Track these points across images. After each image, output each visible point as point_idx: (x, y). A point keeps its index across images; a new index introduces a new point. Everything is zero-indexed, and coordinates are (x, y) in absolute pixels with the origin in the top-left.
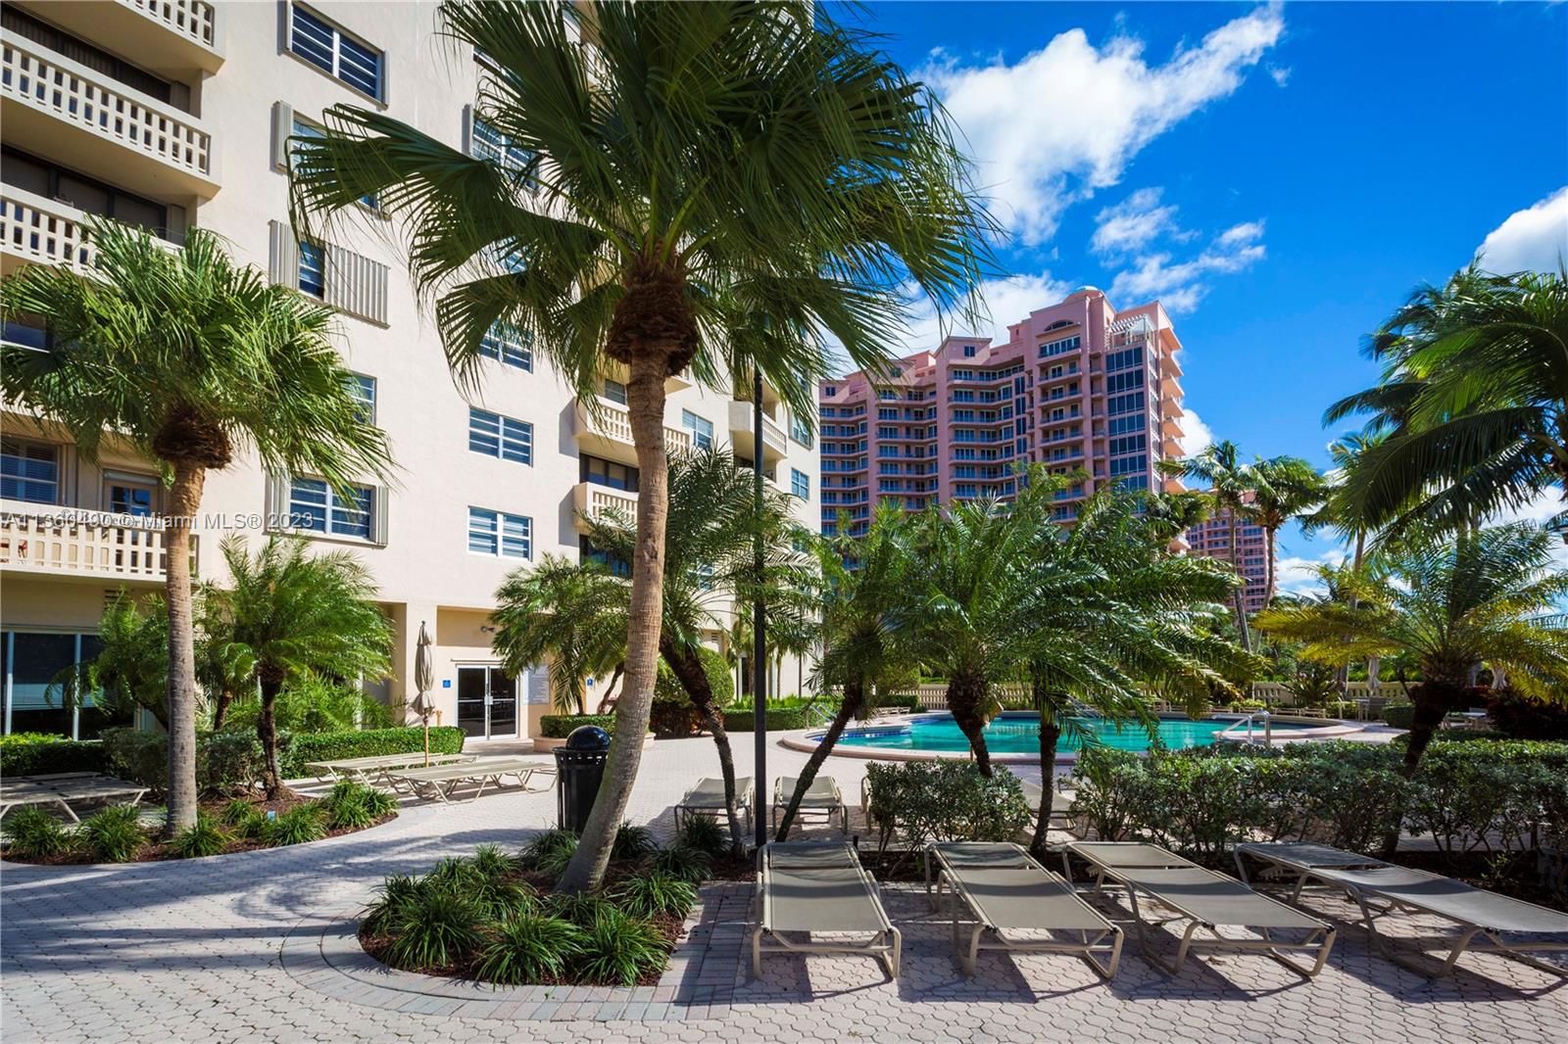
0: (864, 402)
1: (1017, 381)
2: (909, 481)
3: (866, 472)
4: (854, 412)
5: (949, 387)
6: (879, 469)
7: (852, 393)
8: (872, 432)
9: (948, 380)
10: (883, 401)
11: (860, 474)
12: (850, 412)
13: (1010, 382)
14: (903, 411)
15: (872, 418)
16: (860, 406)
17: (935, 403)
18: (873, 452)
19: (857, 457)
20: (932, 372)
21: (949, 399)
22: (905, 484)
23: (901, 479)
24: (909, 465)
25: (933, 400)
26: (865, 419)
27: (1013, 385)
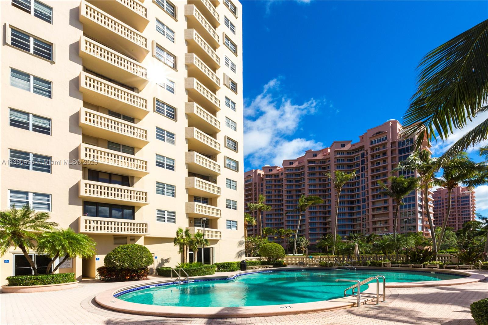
0: (304, 166)
1: (362, 154)
2: (320, 190)
3: (304, 188)
4: (300, 169)
5: (335, 158)
6: (308, 187)
7: (299, 163)
8: (306, 175)
9: (334, 156)
10: (310, 165)
11: (302, 189)
12: (299, 170)
13: (359, 155)
14: (318, 167)
15: (306, 170)
16: (302, 167)
17: (330, 164)
18: (306, 182)
19: (301, 184)
20: (329, 154)
21: (335, 162)
22: (318, 191)
23: (317, 190)
24: (320, 185)
25: (329, 163)
26: (304, 171)
27: (360, 155)
